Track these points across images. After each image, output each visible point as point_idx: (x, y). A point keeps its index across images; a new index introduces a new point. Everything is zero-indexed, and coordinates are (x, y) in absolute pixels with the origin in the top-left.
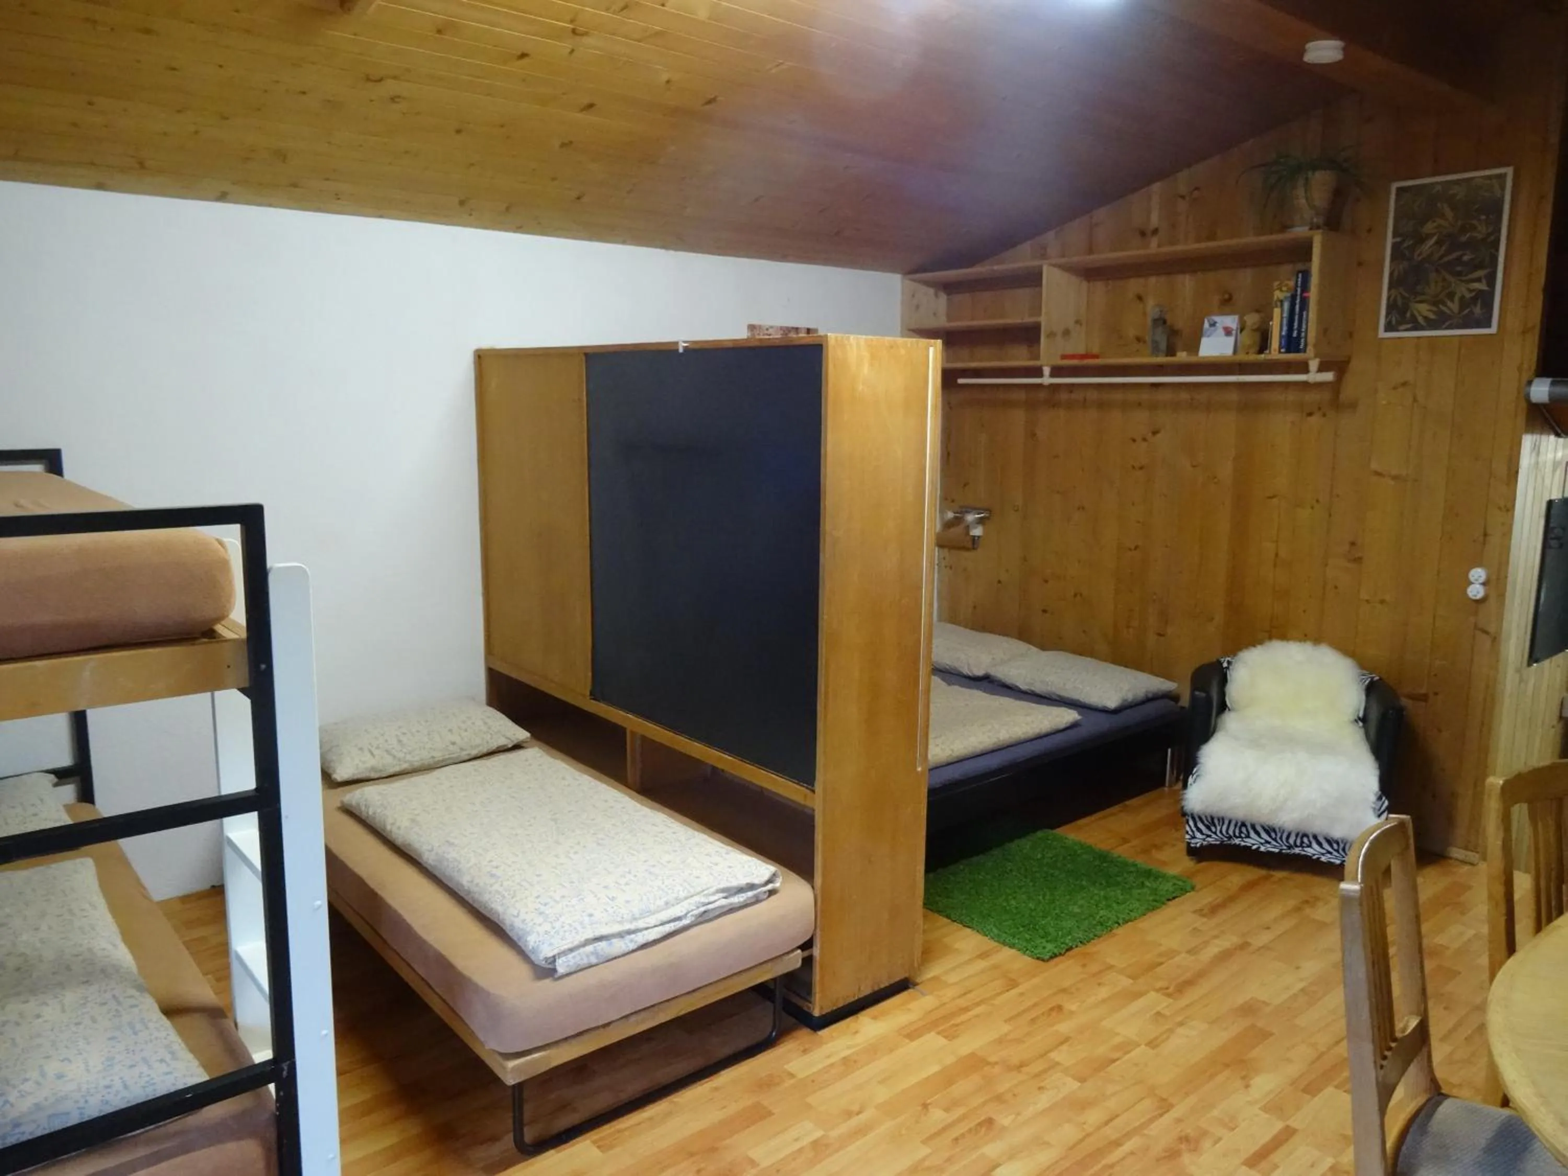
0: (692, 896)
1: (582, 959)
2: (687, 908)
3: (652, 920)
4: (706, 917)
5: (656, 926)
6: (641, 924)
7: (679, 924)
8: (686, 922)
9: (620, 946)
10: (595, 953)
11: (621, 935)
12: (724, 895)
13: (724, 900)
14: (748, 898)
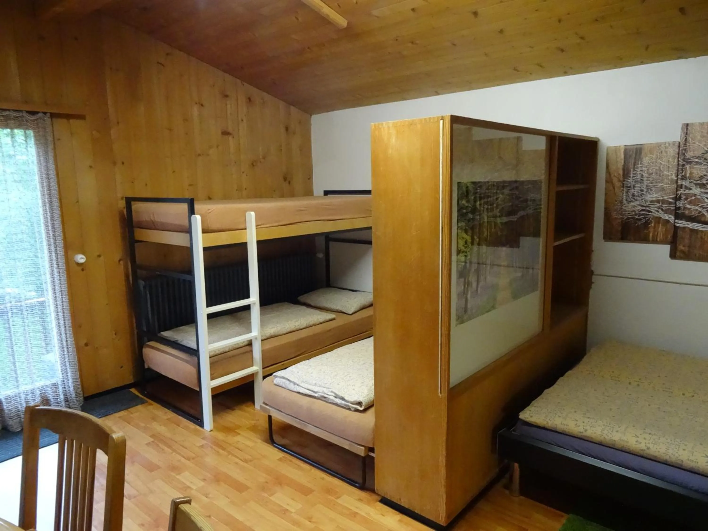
0: (324, 387)
1: (281, 382)
2: (320, 391)
3: (306, 386)
4: (323, 399)
5: (305, 388)
6: (302, 385)
7: (313, 394)
8: (316, 395)
9: (292, 387)
10: (284, 383)
11: (295, 384)
12: (335, 395)
13: (333, 397)
14: (341, 404)
